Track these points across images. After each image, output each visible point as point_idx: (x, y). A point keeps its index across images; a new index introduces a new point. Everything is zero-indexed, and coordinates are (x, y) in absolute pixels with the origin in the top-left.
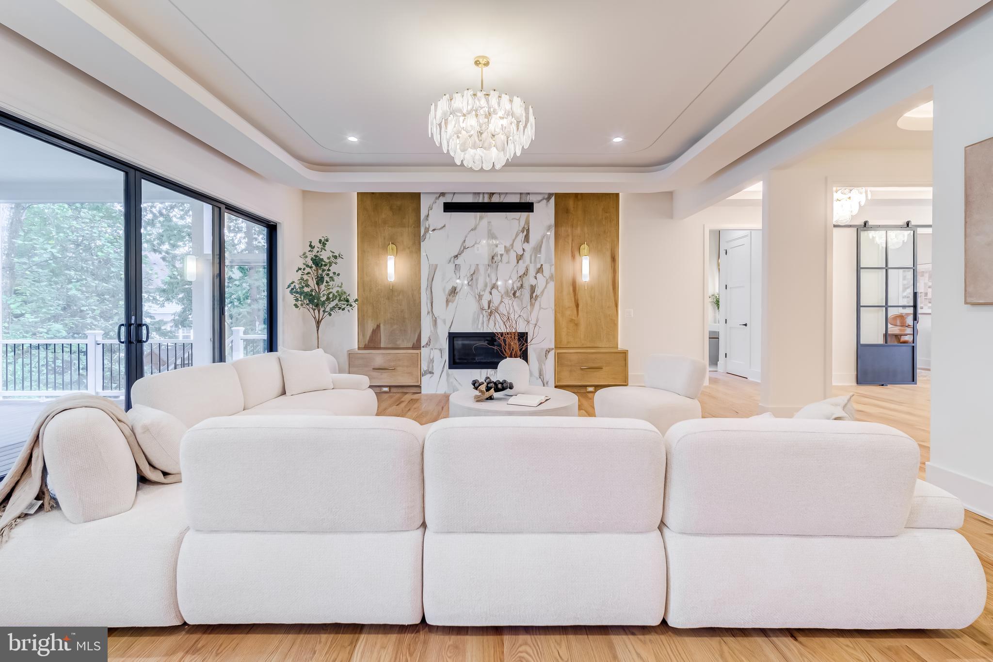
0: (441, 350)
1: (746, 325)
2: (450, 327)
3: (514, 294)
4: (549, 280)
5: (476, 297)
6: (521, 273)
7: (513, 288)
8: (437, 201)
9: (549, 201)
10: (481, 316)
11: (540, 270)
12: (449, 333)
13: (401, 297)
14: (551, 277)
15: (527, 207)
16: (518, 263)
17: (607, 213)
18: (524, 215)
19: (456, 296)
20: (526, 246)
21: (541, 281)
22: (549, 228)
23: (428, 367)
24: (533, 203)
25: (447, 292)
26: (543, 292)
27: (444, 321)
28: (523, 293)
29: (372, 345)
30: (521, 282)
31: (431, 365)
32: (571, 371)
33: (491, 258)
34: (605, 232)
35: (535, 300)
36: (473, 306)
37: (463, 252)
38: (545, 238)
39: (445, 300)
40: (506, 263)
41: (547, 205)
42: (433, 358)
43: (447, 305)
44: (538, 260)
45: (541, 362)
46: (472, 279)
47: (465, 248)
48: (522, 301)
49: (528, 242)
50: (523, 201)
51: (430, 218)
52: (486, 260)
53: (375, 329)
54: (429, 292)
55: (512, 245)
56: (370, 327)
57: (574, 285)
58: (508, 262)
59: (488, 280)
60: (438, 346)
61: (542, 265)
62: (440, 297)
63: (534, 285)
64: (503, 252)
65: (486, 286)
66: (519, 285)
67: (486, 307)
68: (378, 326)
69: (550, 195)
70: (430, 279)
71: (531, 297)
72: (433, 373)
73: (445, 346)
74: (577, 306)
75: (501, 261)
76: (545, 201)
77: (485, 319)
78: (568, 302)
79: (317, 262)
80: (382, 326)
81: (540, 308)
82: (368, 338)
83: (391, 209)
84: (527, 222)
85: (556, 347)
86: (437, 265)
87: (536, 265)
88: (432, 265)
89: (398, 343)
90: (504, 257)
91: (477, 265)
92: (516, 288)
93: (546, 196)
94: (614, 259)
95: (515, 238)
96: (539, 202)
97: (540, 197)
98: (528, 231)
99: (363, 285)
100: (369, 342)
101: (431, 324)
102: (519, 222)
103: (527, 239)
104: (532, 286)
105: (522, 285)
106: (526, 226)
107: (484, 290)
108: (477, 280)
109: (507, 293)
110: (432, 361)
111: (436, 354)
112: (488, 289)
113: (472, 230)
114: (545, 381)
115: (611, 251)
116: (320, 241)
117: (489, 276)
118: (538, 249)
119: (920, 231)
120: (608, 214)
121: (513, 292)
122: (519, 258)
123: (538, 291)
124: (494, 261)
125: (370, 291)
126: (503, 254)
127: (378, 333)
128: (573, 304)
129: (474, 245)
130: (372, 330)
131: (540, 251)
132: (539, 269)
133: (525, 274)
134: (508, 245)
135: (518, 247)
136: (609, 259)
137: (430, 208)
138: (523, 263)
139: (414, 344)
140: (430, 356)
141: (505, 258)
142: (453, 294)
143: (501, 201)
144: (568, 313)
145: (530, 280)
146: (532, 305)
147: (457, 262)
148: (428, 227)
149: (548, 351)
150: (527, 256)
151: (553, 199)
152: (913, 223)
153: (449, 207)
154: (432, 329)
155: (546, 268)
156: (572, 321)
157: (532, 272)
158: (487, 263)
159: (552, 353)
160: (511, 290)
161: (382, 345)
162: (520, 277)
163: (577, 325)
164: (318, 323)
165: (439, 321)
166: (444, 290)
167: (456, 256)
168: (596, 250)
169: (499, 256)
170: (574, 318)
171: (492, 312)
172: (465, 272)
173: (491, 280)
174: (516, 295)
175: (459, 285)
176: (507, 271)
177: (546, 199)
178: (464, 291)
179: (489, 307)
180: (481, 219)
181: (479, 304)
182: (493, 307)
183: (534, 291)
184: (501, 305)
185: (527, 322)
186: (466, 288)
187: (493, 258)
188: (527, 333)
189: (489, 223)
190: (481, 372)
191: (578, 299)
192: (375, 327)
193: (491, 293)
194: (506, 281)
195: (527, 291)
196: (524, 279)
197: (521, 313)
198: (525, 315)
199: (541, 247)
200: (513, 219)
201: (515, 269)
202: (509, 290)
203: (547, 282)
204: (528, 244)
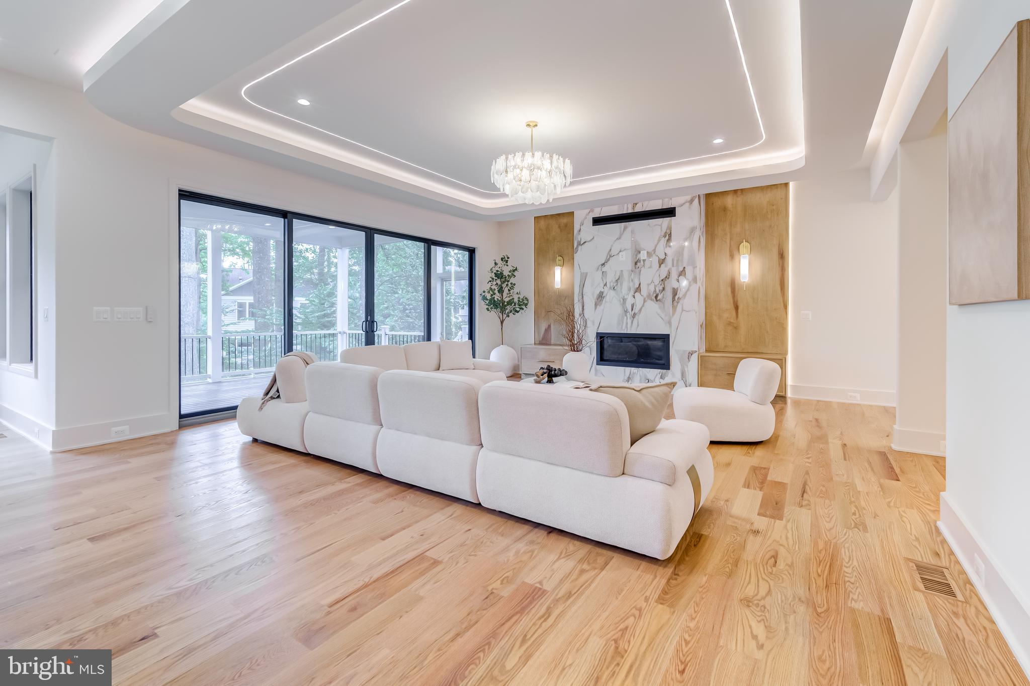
0: (590, 348)
2: (598, 328)
3: (656, 297)
4: (692, 282)
6: (663, 277)
7: (655, 291)
8: (587, 217)
9: (691, 203)
10: (625, 318)
11: (682, 273)
12: (597, 333)
14: (694, 279)
15: (670, 212)
16: (660, 267)
18: (667, 220)
19: (603, 300)
20: (668, 250)
21: (683, 284)
22: (693, 230)
24: (675, 207)
25: (595, 296)
26: (685, 295)
27: (593, 322)
28: (665, 296)
29: (544, 342)
30: (663, 286)
32: (716, 375)
33: (634, 264)
34: (769, 227)
35: (678, 303)
36: (619, 310)
37: (608, 260)
38: (689, 240)
39: (594, 303)
40: (649, 268)
41: (691, 206)
43: (596, 308)
44: (680, 263)
45: (682, 365)
46: (617, 284)
47: (611, 256)
48: (664, 304)
49: (670, 246)
50: (665, 207)
51: (582, 233)
52: (629, 265)
53: (547, 328)
54: (581, 297)
55: (655, 250)
56: (543, 327)
57: (733, 286)
58: (650, 267)
59: (631, 284)
60: (587, 345)
61: (684, 268)
62: (589, 301)
63: (676, 288)
64: (645, 257)
65: (629, 289)
66: (661, 288)
67: (630, 309)
68: (549, 326)
69: (694, 197)
70: (582, 284)
71: (673, 300)
73: (594, 344)
74: (736, 306)
75: (644, 266)
76: (687, 204)
77: (629, 321)
78: (726, 303)
79: (499, 275)
80: (552, 327)
81: (683, 310)
82: (542, 336)
84: (670, 228)
86: (587, 273)
87: (678, 268)
88: (583, 273)
90: (646, 262)
91: (622, 271)
92: (658, 291)
93: (690, 198)
94: (781, 256)
95: (658, 243)
96: (682, 205)
97: (683, 200)
98: (670, 235)
99: (537, 292)
100: (542, 339)
101: (583, 324)
102: (661, 228)
103: (669, 243)
104: (674, 289)
105: (664, 289)
106: (668, 231)
107: (628, 294)
108: (621, 284)
109: (649, 296)
111: (586, 351)
112: (632, 293)
113: (618, 238)
114: (689, 383)
115: (779, 247)
116: (502, 259)
117: (632, 281)
118: (680, 252)
120: (774, 207)
121: (655, 295)
122: (662, 262)
123: (680, 294)
124: (637, 266)
126: (645, 260)
127: (549, 332)
128: (730, 306)
129: (619, 253)
130: (545, 329)
131: (683, 253)
132: (682, 271)
133: (668, 277)
134: (650, 250)
135: (661, 250)
137: (582, 224)
138: (666, 267)
141: (647, 264)
142: (600, 298)
143: (643, 210)
144: (726, 315)
145: (672, 283)
146: (674, 308)
147: (604, 269)
148: (579, 240)
149: (691, 354)
150: (669, 259)
151: (697, 200)
153: (597, 221)
155: (689, 271)
156: (730, 324)
157: (674, 275)
158: (630, 268)
159: (695, 357)
160: (653, 294)
161: (553, 342)
162: (662, 280)
163: (736, 328)
164: (502, 322)
165: (589, 323)
166: (593, 295)
167: (603, 264)
168: (758, 248)
169: (642, 261)
170: (732, 321)
171: (635, 314)
172: (611, 278)
173: (634, 284)
174: (658, 298)
175: (606, 290)
176: (650, 276)
177: (689, 202)
178: (610, 295)
179: (632, 310)
180: (625, 228)
181: (623, 307)
182: (636, 310)
183: (676, 294)
184: (643, 308)
185: (670, 323)
186: (612, 292)
187: (636, 264)
188: (669, 335)
189: (633, 232)
190: (625, 369)
191: (737, 301)
192: (547, 326)
193: (634, 297)
194: (648, 285)
195: (669, 294)
196: (666, 282)
197: (663, 316)
198: (666, 318)
199: (683, 250)
200: (655, 225)
201: (658, 273)
202: (651, 294)
203: (690, 285)
204: (670, 248)
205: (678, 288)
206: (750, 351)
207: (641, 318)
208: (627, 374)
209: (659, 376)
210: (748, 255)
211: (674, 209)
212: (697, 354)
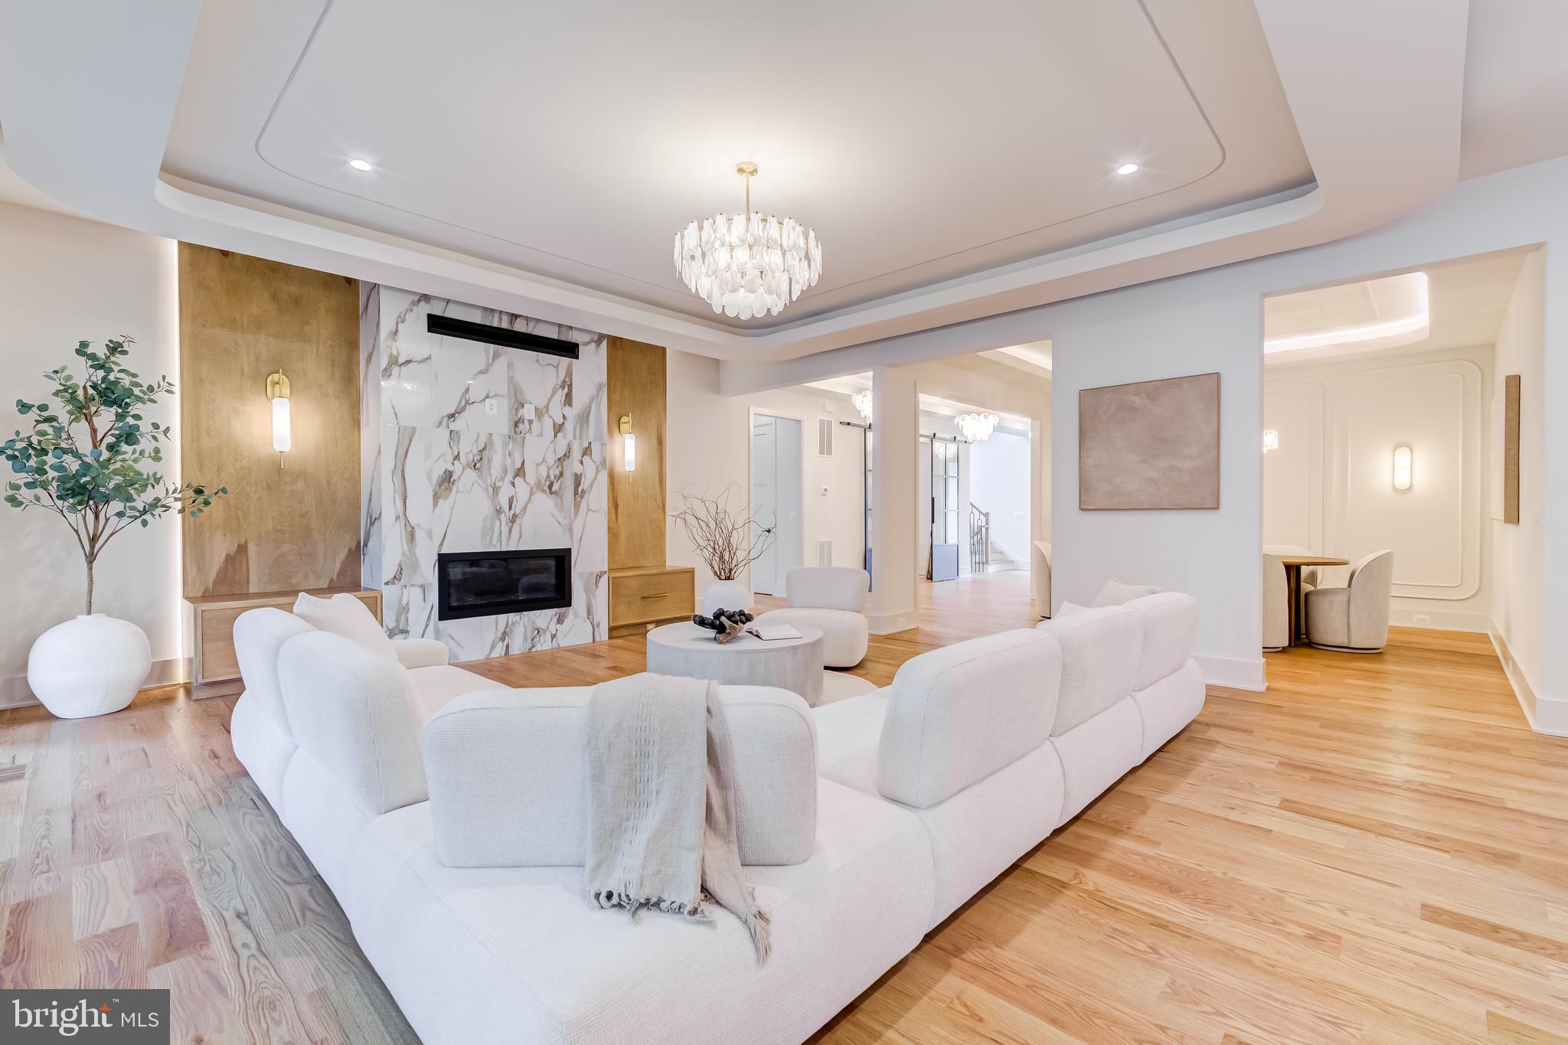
0: (423, 587)
1: (770, 531)
2: (441, 545)
3: (550, 487)
4: (600, 467)
5: (487, 490)
6: (560, 454)
7: (548, 476)
8: (415, 308)
9: (599, 345)
10: (498, 523)
11: (587, 451)
12: (439, 555)
13: (300, 485)
14: (603, 465)
15: (569, 350)
16: (555, 436)
17: (652, 374)
18: (565, 361)
19: (451, 489)
20: (567, 410)
21: (589, 469)
22: (600, 388)
23: (398, 621)
24: (578, 344)
25: (435, 479)
26: (591, 486)
27: (430, 534)
28: (563, 486)
29: (224, 590)
30: (560, 469)
31: (403, 617)
32: (629, 603)
33: (512, 424)
34: (650, 401)
35: (581, 498)
36: (485, 507)
37: (463, 409)
38: (595, 401)
39: (431, 494)
40: (538, 435)
41: (597, 350)
42: (407, 604)
43: (435, 504)
44: (584, 436)
45: (589, 594)
46: (481, 459)
47: (467, 403)
48: (561, 499)
49: (570, 405)
50: (563, 339)
51: (400, 340)
52: (504, 427)
53: (232, 554)
54: (398, 479)
55: (547, 407)
56: (219, 549)
58: (541, 435)
59: (508, 461)
60: (418, 580)
61: (590, 443)
62: (420, 489)
63: (579, 473)
64: (532, 417)
65: (505, 472)
66: (557, 472)
67: (506, 507)
68: (242, 549)
69: (601, 337)
70: (401, 454)
71: (576, 493)
72: (408, 632)
73: (432, 578)
74: (616, 507)
75: (530, 430)
76: (593, 345)
77: (505, 529)
80: (252, 548)
81: (589, 510)
82: (213, 574)
83: (274, 297)
84: (569, 373)
85: (611, 570)
86: (414, 429)
87: (582, 443)
88: (405, 427)
89: (294, 580)
90: (533, 425)
91: (490, 434)
92: (552, 478)
93: (596, 338)
94: (660, 442)
95: (552, 396)
96: (586, 344)
97: (586, 338)
98: (570, 387)
99: (194, 455)
100: (215, 583)
101: (404, 539)
102: (557, 371)
103: (568, 400)
104: (576, 475)
105: (562, 474)
106: (567, 380)
107: (502, 479)
108: (489, 460)
109: (539, 485)
110: (404, 609)
111: (413, 595)
112: (509, 477)
113: (481, 372)
115: (658, 428)
116: (110, 344)
117: (510, 455)
118: (584, 418)
120: (653, 377)
121: (548, 483)
122: (558, 429)
123: (584, 485)
124: (518, 430)
125: (220, 469)
126: (532, 421)
127: (241, 562)
129: (484, 400)
130: (223, 556)
131: (587, 421)
132: (587, 449)
133: (567, 455)
134: (541, 406)
135: (556, 410)
136: (655, 441)
137: (401, 319)
139: (331, 581)
140: (401, 600)
141: (535, 426)
142: (446, 484)
143: (529, 332)
145: (574, 466)
146: (577, 506)
147: (454, 426)
148: (395, 353)
149: (599, 576)
150: (569, 426)
151: (604, 344)
153: (439, 325)
154: (406, 548)
155: (596, 449)
157: (576, 453)
158: (506, 432)
159: (604, 580)
160: (546, 481)
161: (253, 588)
162: (559, 459)
163: (615, 535)
164: (92, 543)
165: (419, 534)
166: (429, 475)
167: (452, 416)
168: (639, 428)
169: (526, 422)
171: (515, 516)
172: (468, 448)
173: (513, 462)
174: (553, 489)
175: (457, 468)
176: (539, 450)
177: (595, 342)
178: (466, 479)
179: (510, 508)
180: (496, 356)
181: (493, 502)
182: (517, 508)
183: (580, 485)
184: (529, 505)
185: (571, 531)
186: (471, 474)
187: (516, 425)
188: (570, 549)
189: (510, 365)
190: (497, 620)
191: (617, 497)
192: (233, 549)
193: (513, 485)
194: (538, 465)
195: (569, 482)
196: (565, 463)
197: (560, 518)
198: (566, 521)
199: (588, 415)
200: (547, 365)
201: (552, 446)
202: (543, 482)
203: (598, 471)
204: (570, 408)
205: (581, 475)
207: (526, 522)
208: (501, 629)
209: (555, 619)
210: (633, 435)
211: (577, 346)
212: (606, 576)
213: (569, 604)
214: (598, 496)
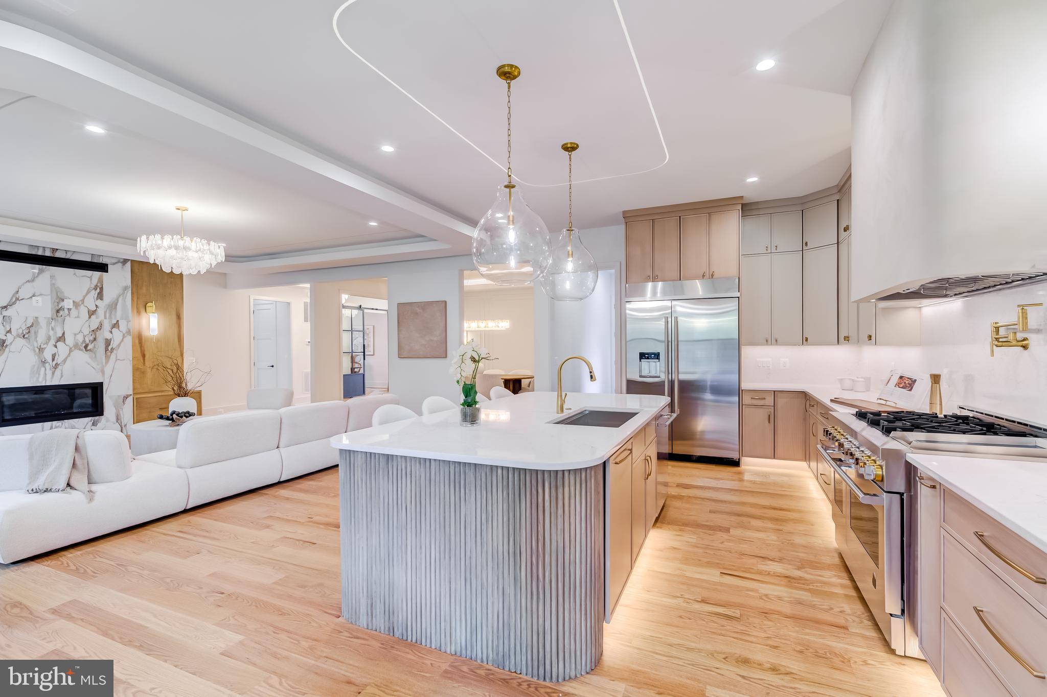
1: (273, 366)
3: (86, 347)
4: (126, 334)
5: (34, 350)
6: (94, 327)
7: (84, 341)
9: (124, 265)
10: (43, 369)
11: (116, 325)
14: (129, 332)
15: (101, 267)
16: (90, 317)
18: (97, 274)
19: (5, 350)
20: (99, 302)
21: (117, 336)
22: (125, 289)
26: (119, 345)
28: (96, 346)
30: (93, 336)
32: (150, 412)
33: (54, 311)
34: (170, 294)
35: (111, 353)
36: (30, 360)
37: (14, 303)
38: (121, 296)
40: (76, 317)
41: (123, 268)
44: (113, 317)
45: (117, 408)
46: (29, 332)
47: (17, 299)
48: (95, 354)
49: (101, 299)
50: (95, 261)
52: (47, 313)
55: (83, 301)
57: (140, 337)
58: (78, 317)
59: (51, 332)
61: (118, 321)
63: (109, 338)
64: (71, 306)
65: (49, 339)
66: (92, 338)
67: (49, 360)
69: (125, 261)
71: (106, 350)
74: (144, 356)
75: (69, 314)
76: (120, 264)
77: (49, 373)
81: (117, 360)
84: (101, 280)
85: (135, 393)
87: (111, 321)
90: (72, 312)
91: (37, 317)
92: (87, 341)
93: (122, 260)
94: (179, 317)
95: (87, 294)
96: (114, 264)
97: (114, 261)
98: (101, 289)
102: (91, 280)
103: (100, 296)
104: (107, 339)
105: (95, 339)
106: (99, 285)
107: (47, 343)
108: (36, 333)
109: (76, 346)
112: (52, 342)
113: (28, 281)
114: (123, 424)
115: (177, 309)
117: (52, 329)
118: (113, 306)
119: (366, 311)
120: (173, 279)
121: (84, 345)
122: (91, 313)
123: (114, 344)
124: (59, 314)
126: (71, 309)
128: (139, 355)
129: (31, 298)
131: (116, 308)
133: (100, 328)
134: (78, 300)
135: (91, 302)
136: (174, 317)
138: (97, 318)
141: (74, 312)
143: (67, 257)
144: (134, 362)
145: (105, 334)
146: (108, 358)
147: (6, 313)
149: (126, 397)
150: (101, 312)
151: (129, 264)
152: (362, 306)
155: (122, 324)
157: (107, 326)
158: (49, 316)
159: (130, 400)
160: (82, 343)
162: (93, 331)
163: (143, 372)
167: (4, 307)
168: (163, 309)
169: (66, 310)
170: (140, 367)
171: (57, 364)
172: (18, 325)
173: (55, 333)
174: (88, 348)
175: (9, 338)
176: (77, 326)
177: (122, 262)
178: (17, 344)
179: (53, 360)
180: (41, 272)
181: (39, 357)
182: (59, 359)
183: (110, 345)
184: (69, 358)
185: (103, 372)
186: (20, 341)
187: (57, 311)
188: (102, 383)
189: (53, 277)
191: (144, 351)
193: (55, 346)
194: (75, 334)
195: (101, 344)
196: (97, 333)
197: (94, 365)
198: (99, 367)
199: (116, 304)
200: (83, 276)
201: (87, 324)
202: (80, 344)
203: (124, 337)
204: (102, 301)
205: (111, 339)
206: (155, 390)
207: (67, 368)
209: (90, 423)
210: (156, 315)
211: (107, 265)
212: (132, 397)
213: (101, 414)
214: (125, 351)
